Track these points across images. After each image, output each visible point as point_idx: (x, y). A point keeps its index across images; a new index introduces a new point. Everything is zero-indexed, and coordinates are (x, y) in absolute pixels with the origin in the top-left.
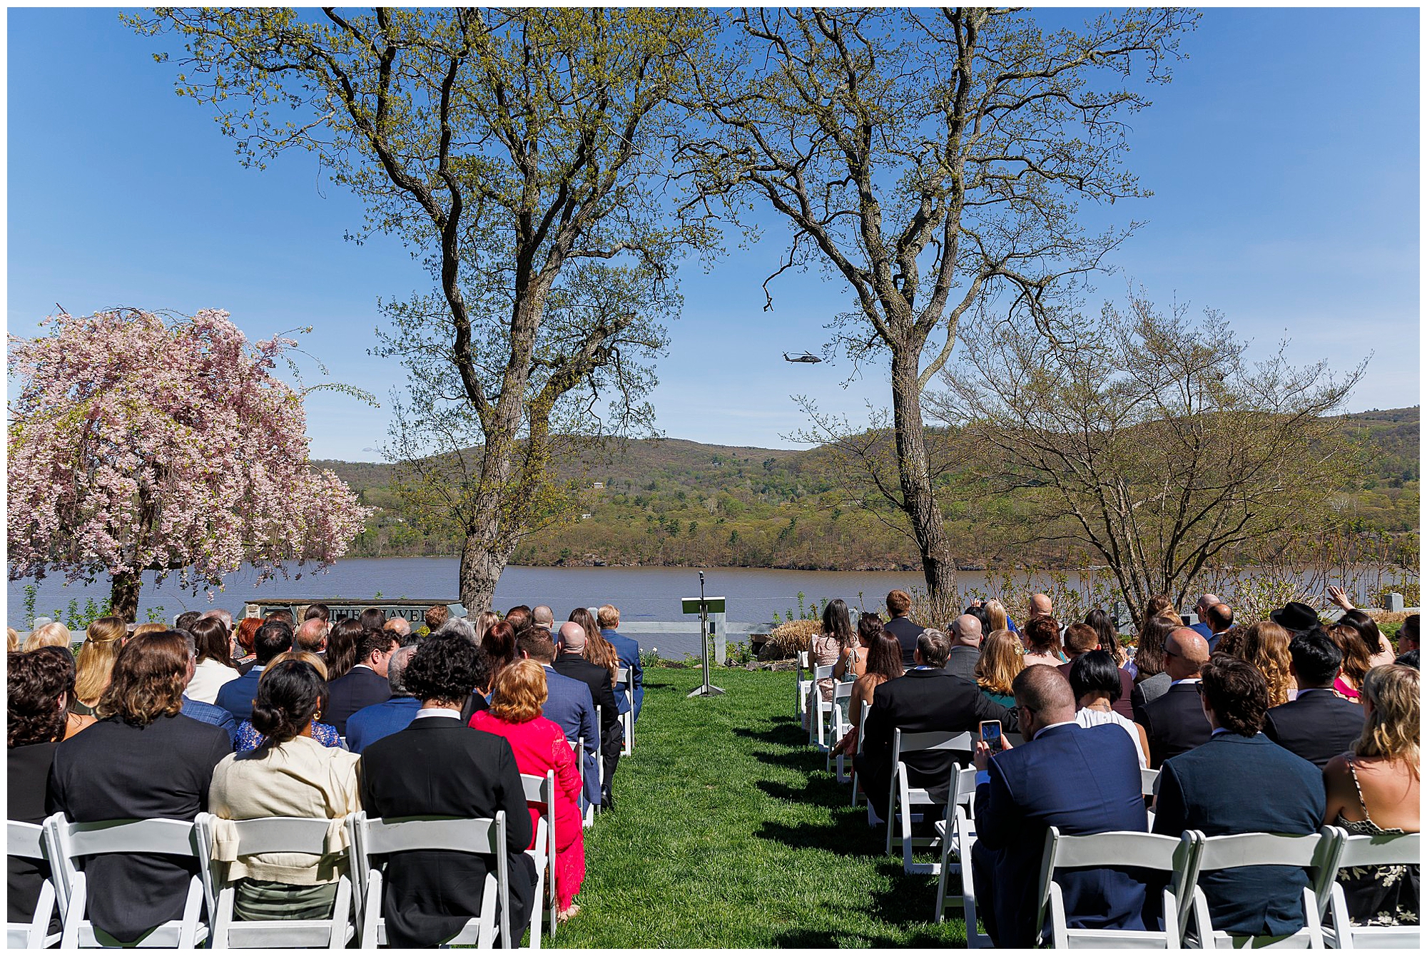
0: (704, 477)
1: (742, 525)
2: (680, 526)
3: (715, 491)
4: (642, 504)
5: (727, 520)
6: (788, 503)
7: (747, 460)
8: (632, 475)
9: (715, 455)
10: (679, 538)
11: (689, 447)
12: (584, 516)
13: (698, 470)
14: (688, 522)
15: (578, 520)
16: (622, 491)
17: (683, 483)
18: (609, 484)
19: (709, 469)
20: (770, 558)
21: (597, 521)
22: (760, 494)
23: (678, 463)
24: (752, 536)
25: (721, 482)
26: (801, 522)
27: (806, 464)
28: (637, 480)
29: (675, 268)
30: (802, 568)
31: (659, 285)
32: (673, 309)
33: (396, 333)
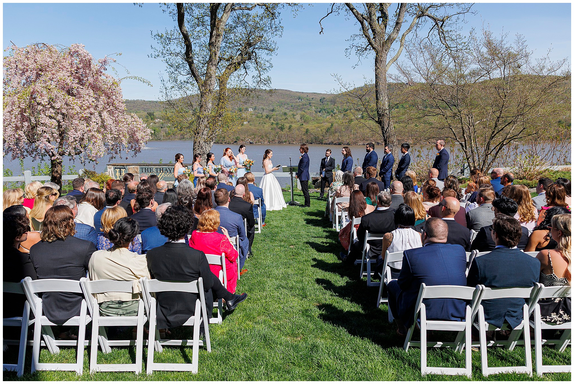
0: (295, 106)
1: (311, 126)
2: (285, 127)
3: (299, 112)
4: (269, 118)
5: (304, 124)
6: (330, 116)
7: (313, 98)
8: (265, 105)
9: (299, 96)
10: (284, 132)
11: (289, 93)
12: (245, 123)
13: (293, 103)
14: (288, 125)
15: (242, 125)
16: (261, 112)
17: (286, 109)
18: (255, 109)
19: (297, 102)
20: (322, 140)
21: (251, 125)
22: (318, 113)
23: (283, 100)
24: (315, 131)
25: (302, 108)
26: (335, 125)
27: (338, 100)
28: (267, 107)
29: (279, 14)
30: (336, 144)
31: (273, 22)
32: (279, 33)
33: (159, 47)
